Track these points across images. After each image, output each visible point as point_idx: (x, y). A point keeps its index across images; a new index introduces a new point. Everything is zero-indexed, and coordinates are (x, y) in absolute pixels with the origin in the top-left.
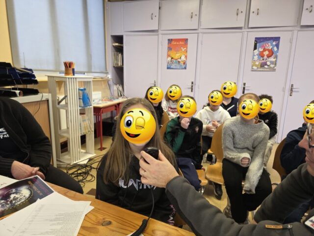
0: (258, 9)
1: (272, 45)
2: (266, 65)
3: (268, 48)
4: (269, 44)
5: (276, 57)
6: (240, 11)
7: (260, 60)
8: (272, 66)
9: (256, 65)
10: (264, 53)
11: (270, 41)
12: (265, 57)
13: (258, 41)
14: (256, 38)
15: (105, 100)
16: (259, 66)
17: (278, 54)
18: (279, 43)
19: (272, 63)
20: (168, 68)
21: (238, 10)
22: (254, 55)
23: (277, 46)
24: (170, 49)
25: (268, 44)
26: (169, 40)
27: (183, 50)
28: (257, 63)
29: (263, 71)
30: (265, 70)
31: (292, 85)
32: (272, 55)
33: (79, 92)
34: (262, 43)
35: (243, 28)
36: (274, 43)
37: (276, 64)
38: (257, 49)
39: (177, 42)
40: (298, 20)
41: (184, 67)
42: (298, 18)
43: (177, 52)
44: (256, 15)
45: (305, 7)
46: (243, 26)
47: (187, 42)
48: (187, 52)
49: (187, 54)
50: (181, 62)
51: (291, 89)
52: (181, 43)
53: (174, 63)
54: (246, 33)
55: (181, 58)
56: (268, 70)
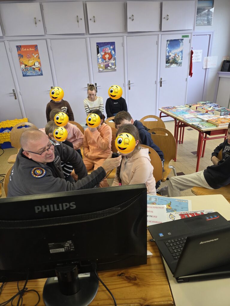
0: (94, 17)
1: (110, 49)
2: (109, 66)
3: (108, 52)
4: (108, 48)
5: (115, 59)
6: (79, 18)
7: (104, 63)
8: (113, 67)
9: (102, 67)
10: (106, 56)
11: (108, 46)
12: (107, 60)
13: (99, 45)
14: (97, 43)
16: (104, 69)
17: (115, 56)
18: (115, 47)
19: (113, 64)
20: (24, 76)
21: (77, 16)
22: (98, 59)
23: (114, 49)
24: (21, 56)
26: (17, 46)
27: (35, 57)
29: (107, 72)
30: (109, 70)
31: (129, 81)
32: (112, 58)
34: (103, 47)
35: (85, 34)
36: (111, 48)
37: (115, 65)
38: (100, 54)
39: (27, 49)
40: (125, 27)
41: (40, 74)
42: (125, 25)
43: (30, 59)
44: (93, 22)
45: (128, 17)
46: (84, 32)
47: (37, 48)
48: (39, 58)
49: (40, 60)
50: (36, 68)
51: (129, 84)
52: (31, 49)
53: (29, 70)
54: (88, 39)
55: (34, 64)
56: (111, 70)
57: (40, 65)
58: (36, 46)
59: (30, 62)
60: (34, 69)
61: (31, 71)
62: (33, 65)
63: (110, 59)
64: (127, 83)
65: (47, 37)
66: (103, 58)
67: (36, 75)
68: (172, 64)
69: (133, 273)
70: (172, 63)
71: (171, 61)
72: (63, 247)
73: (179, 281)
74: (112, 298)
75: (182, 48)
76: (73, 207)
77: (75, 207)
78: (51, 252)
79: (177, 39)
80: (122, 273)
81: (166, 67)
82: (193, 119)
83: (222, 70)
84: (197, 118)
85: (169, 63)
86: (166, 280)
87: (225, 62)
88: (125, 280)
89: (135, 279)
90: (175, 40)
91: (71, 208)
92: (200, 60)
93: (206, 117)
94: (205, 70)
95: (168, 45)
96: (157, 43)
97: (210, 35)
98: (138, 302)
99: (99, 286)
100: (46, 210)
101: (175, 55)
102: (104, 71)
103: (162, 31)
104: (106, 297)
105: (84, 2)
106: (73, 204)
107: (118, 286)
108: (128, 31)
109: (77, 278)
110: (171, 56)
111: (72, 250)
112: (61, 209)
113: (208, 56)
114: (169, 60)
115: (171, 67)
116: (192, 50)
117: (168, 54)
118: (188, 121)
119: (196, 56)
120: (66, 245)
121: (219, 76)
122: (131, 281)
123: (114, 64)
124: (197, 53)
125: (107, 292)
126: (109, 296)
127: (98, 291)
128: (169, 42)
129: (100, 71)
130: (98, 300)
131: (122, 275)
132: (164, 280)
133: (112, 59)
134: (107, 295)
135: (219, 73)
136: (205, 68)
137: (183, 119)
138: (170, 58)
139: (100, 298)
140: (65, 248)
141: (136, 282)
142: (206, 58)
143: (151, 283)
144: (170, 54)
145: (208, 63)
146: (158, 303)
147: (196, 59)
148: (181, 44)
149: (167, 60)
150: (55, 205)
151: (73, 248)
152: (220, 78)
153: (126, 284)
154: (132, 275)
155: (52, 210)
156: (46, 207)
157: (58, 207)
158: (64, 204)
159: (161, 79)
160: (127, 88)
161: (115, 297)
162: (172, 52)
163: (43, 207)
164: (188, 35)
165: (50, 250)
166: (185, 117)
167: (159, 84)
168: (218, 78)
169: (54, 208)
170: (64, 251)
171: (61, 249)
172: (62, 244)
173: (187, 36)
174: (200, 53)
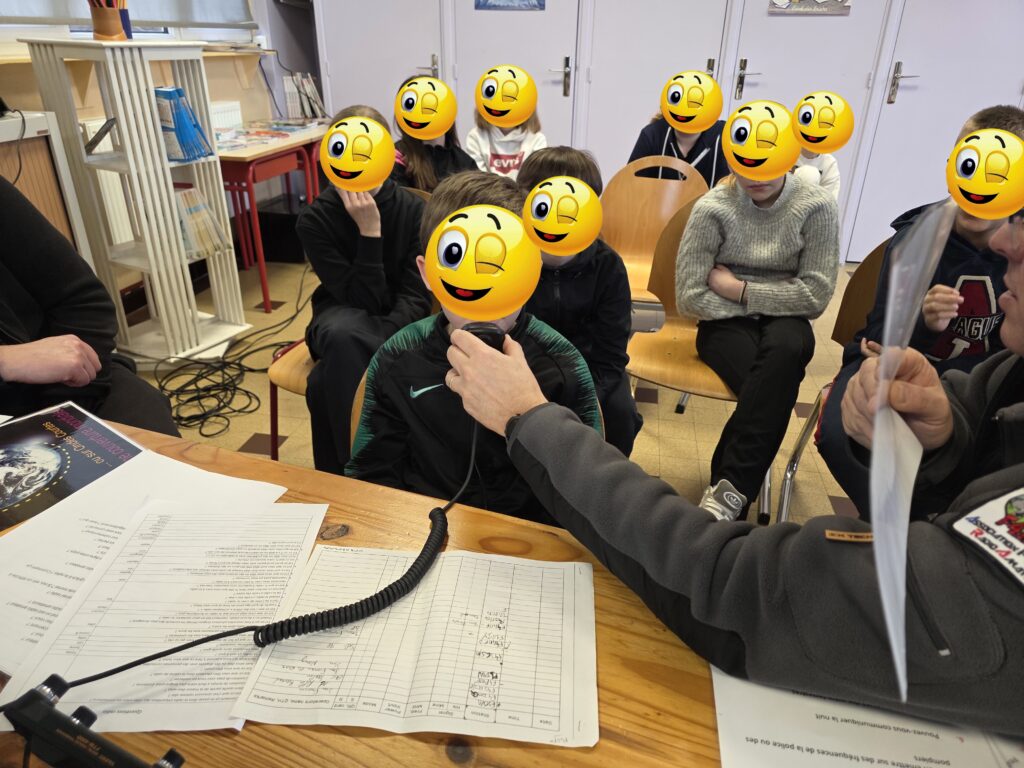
15: (258, 133)
20: (478, 5)
29: (807, 14)
30: (816, 9)
31: (898, 65)
33: (159, 105)
51: (894, 78)
56: (825, 10)
64: (885, 72)
67: (520, 9)
102: (795, 9)
129: (773, 12)
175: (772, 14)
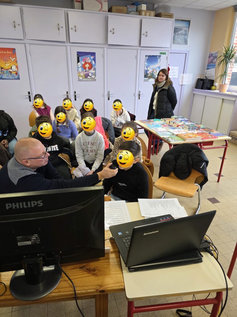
0: (75, 27)
1: (90, 59)
2: (89, 76)
3: (88, 61)
5: (95, 69)
6: (60, 26)
7: (84, 72)
8: (93, 77)
9: (81, 76)
10: (86, 66)
11: (88, 56)
12: (87, 69)
13: (80, 55)
14: (77, 52)
16: (84, 77)
17: (96, 67)
18: (95, 57)
19: (92, 73)
21: (58, 24)
22: (78, 68)
23: (94, 59)
25: (87, 58)
28: (82, 74)
29: (87, 81)
30: (89, 80)
31: (109, 92)
32: (92, 67)
34: (83, 57)
35: (66, 42)
36: (92, 58)
38: (80, 62)
39: (4, 52)
40: (106, 39)
41: (16, 78)
42: (106, 38)
43: (7, 62)
44: (74, 32)
45: (109, 30)
46: (65, 40)
47: (15, 52)
48: (17, 62)
49: (17, 64)
50: (12, 72)
51: (108, 94)
52: (9, 53)
53: (5, 73)
54: (69, 47)
55: (11, 68)
56: (91, 80)
57: (17, 69)
58: (14, 50)
59: (7, 65)
60: (11, 72)
61: (7, 74)
62: (9, 69)
63: (90, 69)
64: (106, 93)
65: (26, 41)
66: (84, 67)
67: (12, 79)
68: (150, 79)
69: (93, 266)
70: (150, 77)
71: (149, 75)
72: (30, 240)
73: (130, 270)
74: (73, 286)
75: (160, 64)
76: (40, 205)
77: (42, 204)
78: (19, 245)
79: (155, 55)
80: (84, 266)
81: (145, 81)
82: (164, 133)
83: (196, 88)
84: (168, 131)
85: (147, 77)
86: (121, 270)
87: (199, 80)
88: (85, 271)
89: (94, 270)
90: (152, 56)
91: (38, 206)
92: (176, 77)
93: (176, 132)
94: (181, 86)
95: (147, 60)
96: (136, 57)
97: (186, 54)
98: (95, 288)
99: (62, 277)
100: (16, 207)
101: (153, 70)
102: (84, 80)
103: (141, 46)
104: (68, 285)
105: (66, 11)
106: (40, 202)
107: (79, 276)
108: (109, 43)
109: (42, 271)
110: (149, 70)
111: (38, 242)
112: (29, 206)
113: (184, 73)
114: (147, 74)
115: (149, 81)
116: (168, 67)
117: (146, 69)
118: (160, 134)
119: (173, 73)
120: (33, 238)
121: (194, 93)
122: (91, 272)
123: (95, 74)
124: (173, 70)
125: (69, 281)
126: (70, 285)
127: (60, 281)
128: (147, 58)
129: (79, 80)
130: (60, 288)
131: (83, 267)
132: (119, 270)
133: (92, 69)
134: (69, 283)
135: (193, 90)
136: (180, 84)
137: (156, 132)
138: (148, 72)
139: (62, 287)
140: (31, 241)
141: (95, 272)
142: (182, 74)
143: (108, 273)
144: (148, 69)
145: (184, 80)
146: (111, 288)
147: (172, 75)
148: (159, 60)
149: (145, 74)
150: (24, 203)
151: (38, 241)
152: (195, 95)
153: (86, 274)
154: (92, 267)
155: (21, 207)
156: (15, 204)
157: (27, 205)
158: (32, 202)
159: (140, 92)
160: (106, 98)
161: (75, 285)
162: (150, 67)
163: (13, 204)
164: (166, 53)
165: (18, 243)
166: (157, 130)
167: (137, 97)
168: (193, 95)
169: (23, 205)
170: (31, 244)
171: (28, 242)
172: (29, 238)
173: (164, 54)
174: (177, 69)
175: (80, 81)
